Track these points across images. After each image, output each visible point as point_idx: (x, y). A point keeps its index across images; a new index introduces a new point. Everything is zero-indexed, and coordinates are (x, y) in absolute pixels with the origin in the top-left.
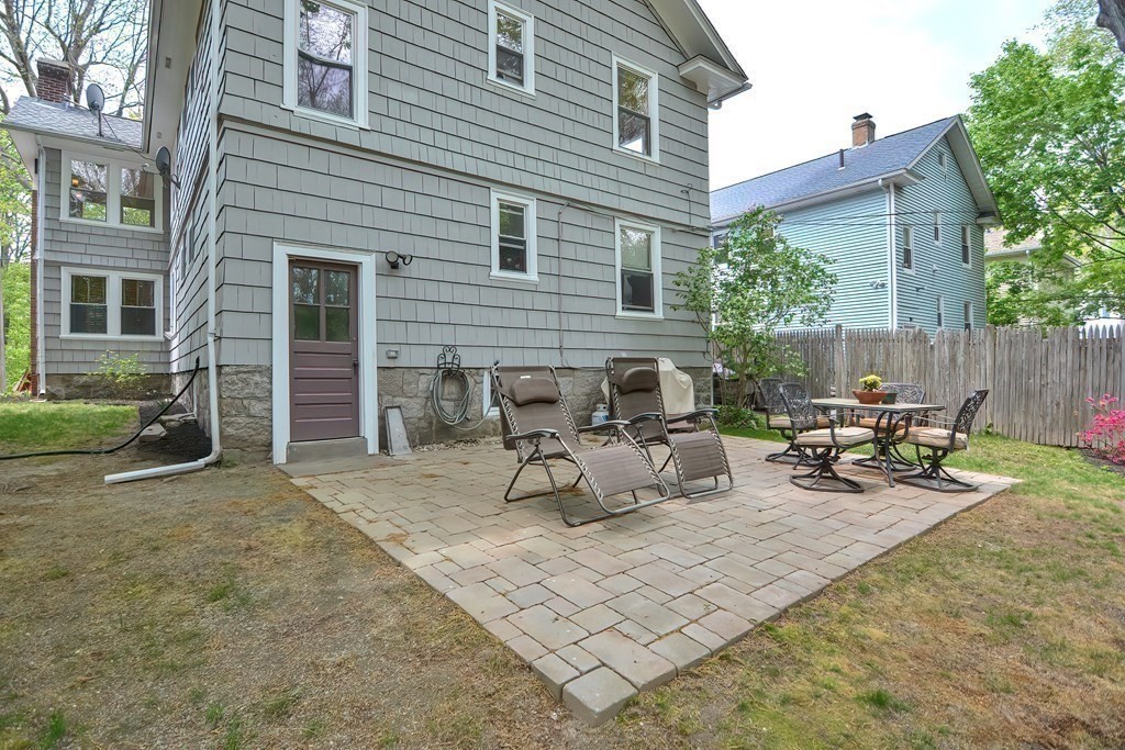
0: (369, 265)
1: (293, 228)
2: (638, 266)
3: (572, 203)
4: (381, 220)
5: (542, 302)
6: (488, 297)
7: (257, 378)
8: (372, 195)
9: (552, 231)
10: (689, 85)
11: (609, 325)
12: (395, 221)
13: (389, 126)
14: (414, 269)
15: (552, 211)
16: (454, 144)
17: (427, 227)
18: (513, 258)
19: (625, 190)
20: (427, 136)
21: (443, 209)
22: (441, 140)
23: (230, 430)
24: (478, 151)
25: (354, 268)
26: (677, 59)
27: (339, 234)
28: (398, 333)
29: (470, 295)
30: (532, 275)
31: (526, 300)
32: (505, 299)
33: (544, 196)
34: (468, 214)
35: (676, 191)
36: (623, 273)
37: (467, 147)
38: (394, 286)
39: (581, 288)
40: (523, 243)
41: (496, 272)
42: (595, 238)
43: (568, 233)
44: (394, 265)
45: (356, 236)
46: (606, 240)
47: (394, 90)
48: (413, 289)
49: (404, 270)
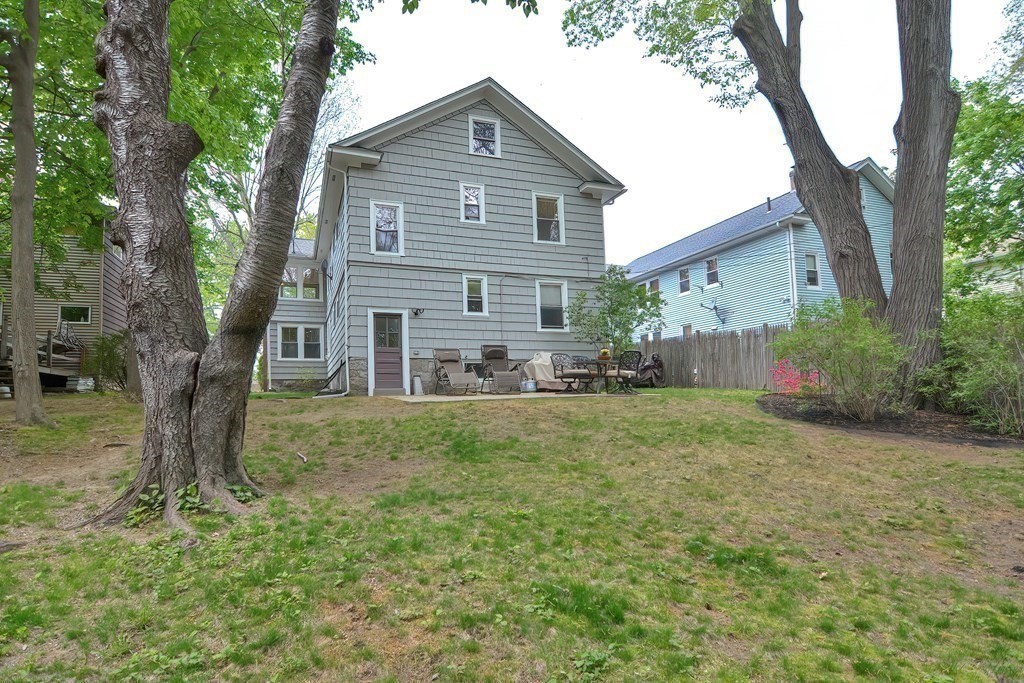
0: (405, 314)
1: (376, 302)
2: (552, 303)
3: (508, 275)
4: (410, 294)
5: (490, 326)
6: (462, 325)
7: (362, 362)
8: (406, 284)
9: (497, 290)
10: (587, 196)
11: (534, 337)
12: (416, 294)
13: (413, 253)
14: (426, 314)
15: (496, 280)
16: (444, 256)
17: (431, 295)
18: (475, 305)
19: (542, 263)
20: (431, 255)
21: (439, 286)
22: (437, 255)
23: (353, 382)
24: (456, 257)
25: (400, 315)
26: (577, 183)
27: (393, 303)
28: (418, 344)
29: (453, 325)
30: (485, 313)
31: (483, 326)
32: (471, 326)
33: (490, 274)
34: (452, 287)
35: (579, 259)
36: (542, 309)
37: (450, 256)
38: (416, 323)
39: (515, 318)
40: (481, 298)
41: (466, 312)
42: (524, 291)
43: (506, 290)
44: (416, 313)
45: (400, 303)
46: (530, 292)
47: (415, 237)
48: (425, 324)
49: (421, 316)
